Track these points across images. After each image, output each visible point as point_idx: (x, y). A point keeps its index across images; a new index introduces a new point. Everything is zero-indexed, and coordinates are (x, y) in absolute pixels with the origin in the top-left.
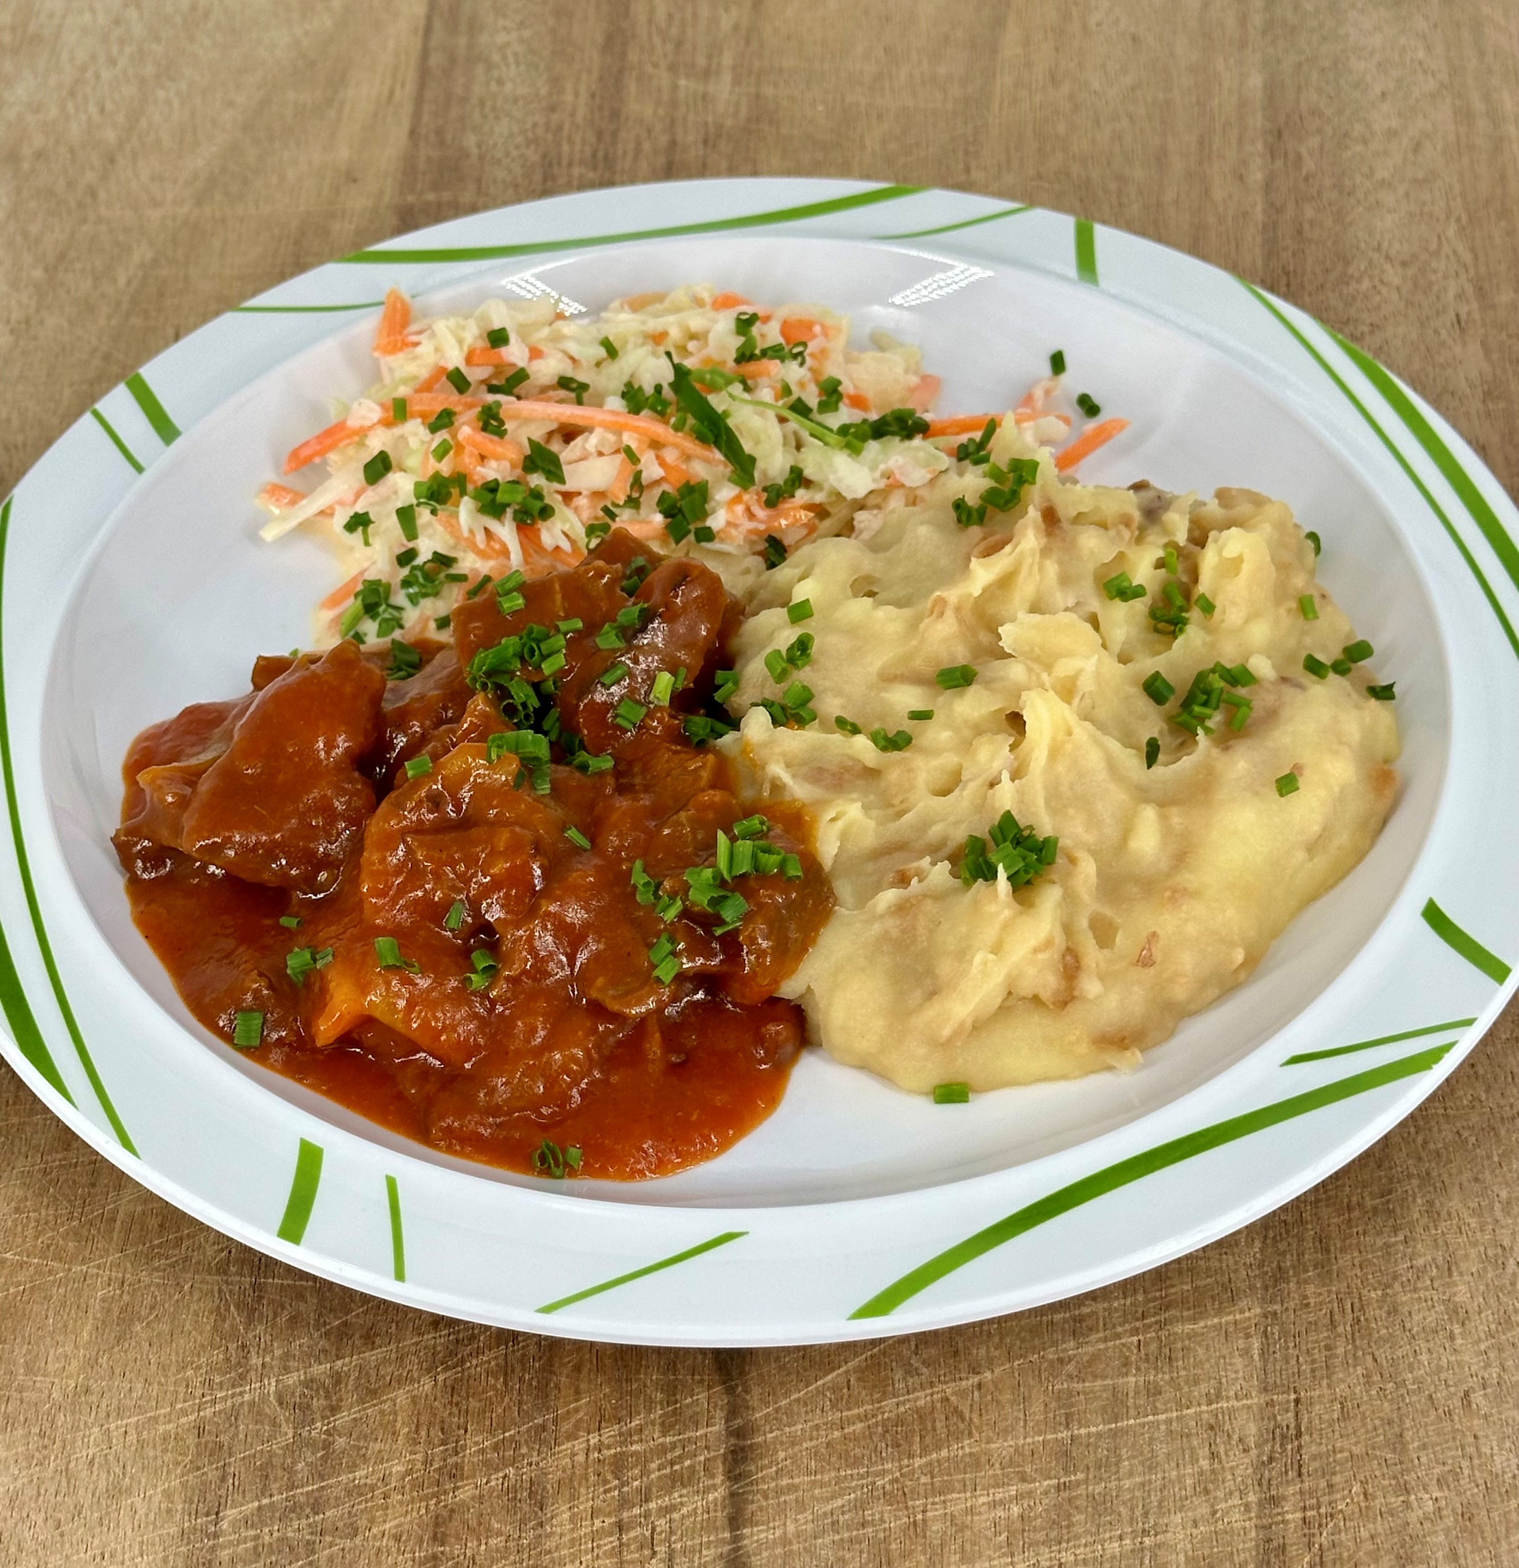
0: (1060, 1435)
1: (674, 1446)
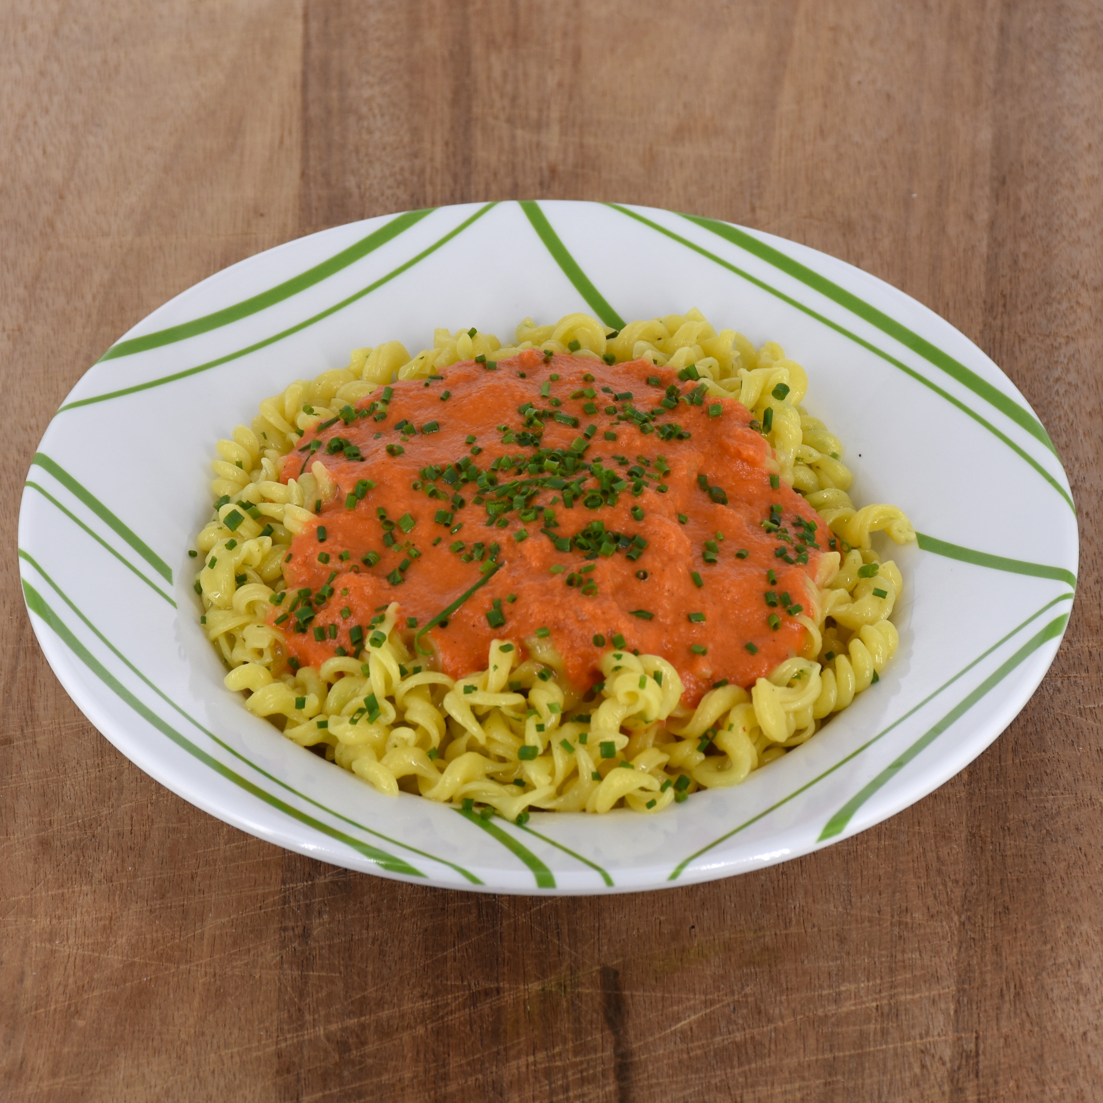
0: (826, 1056)
1: (581, 1063)
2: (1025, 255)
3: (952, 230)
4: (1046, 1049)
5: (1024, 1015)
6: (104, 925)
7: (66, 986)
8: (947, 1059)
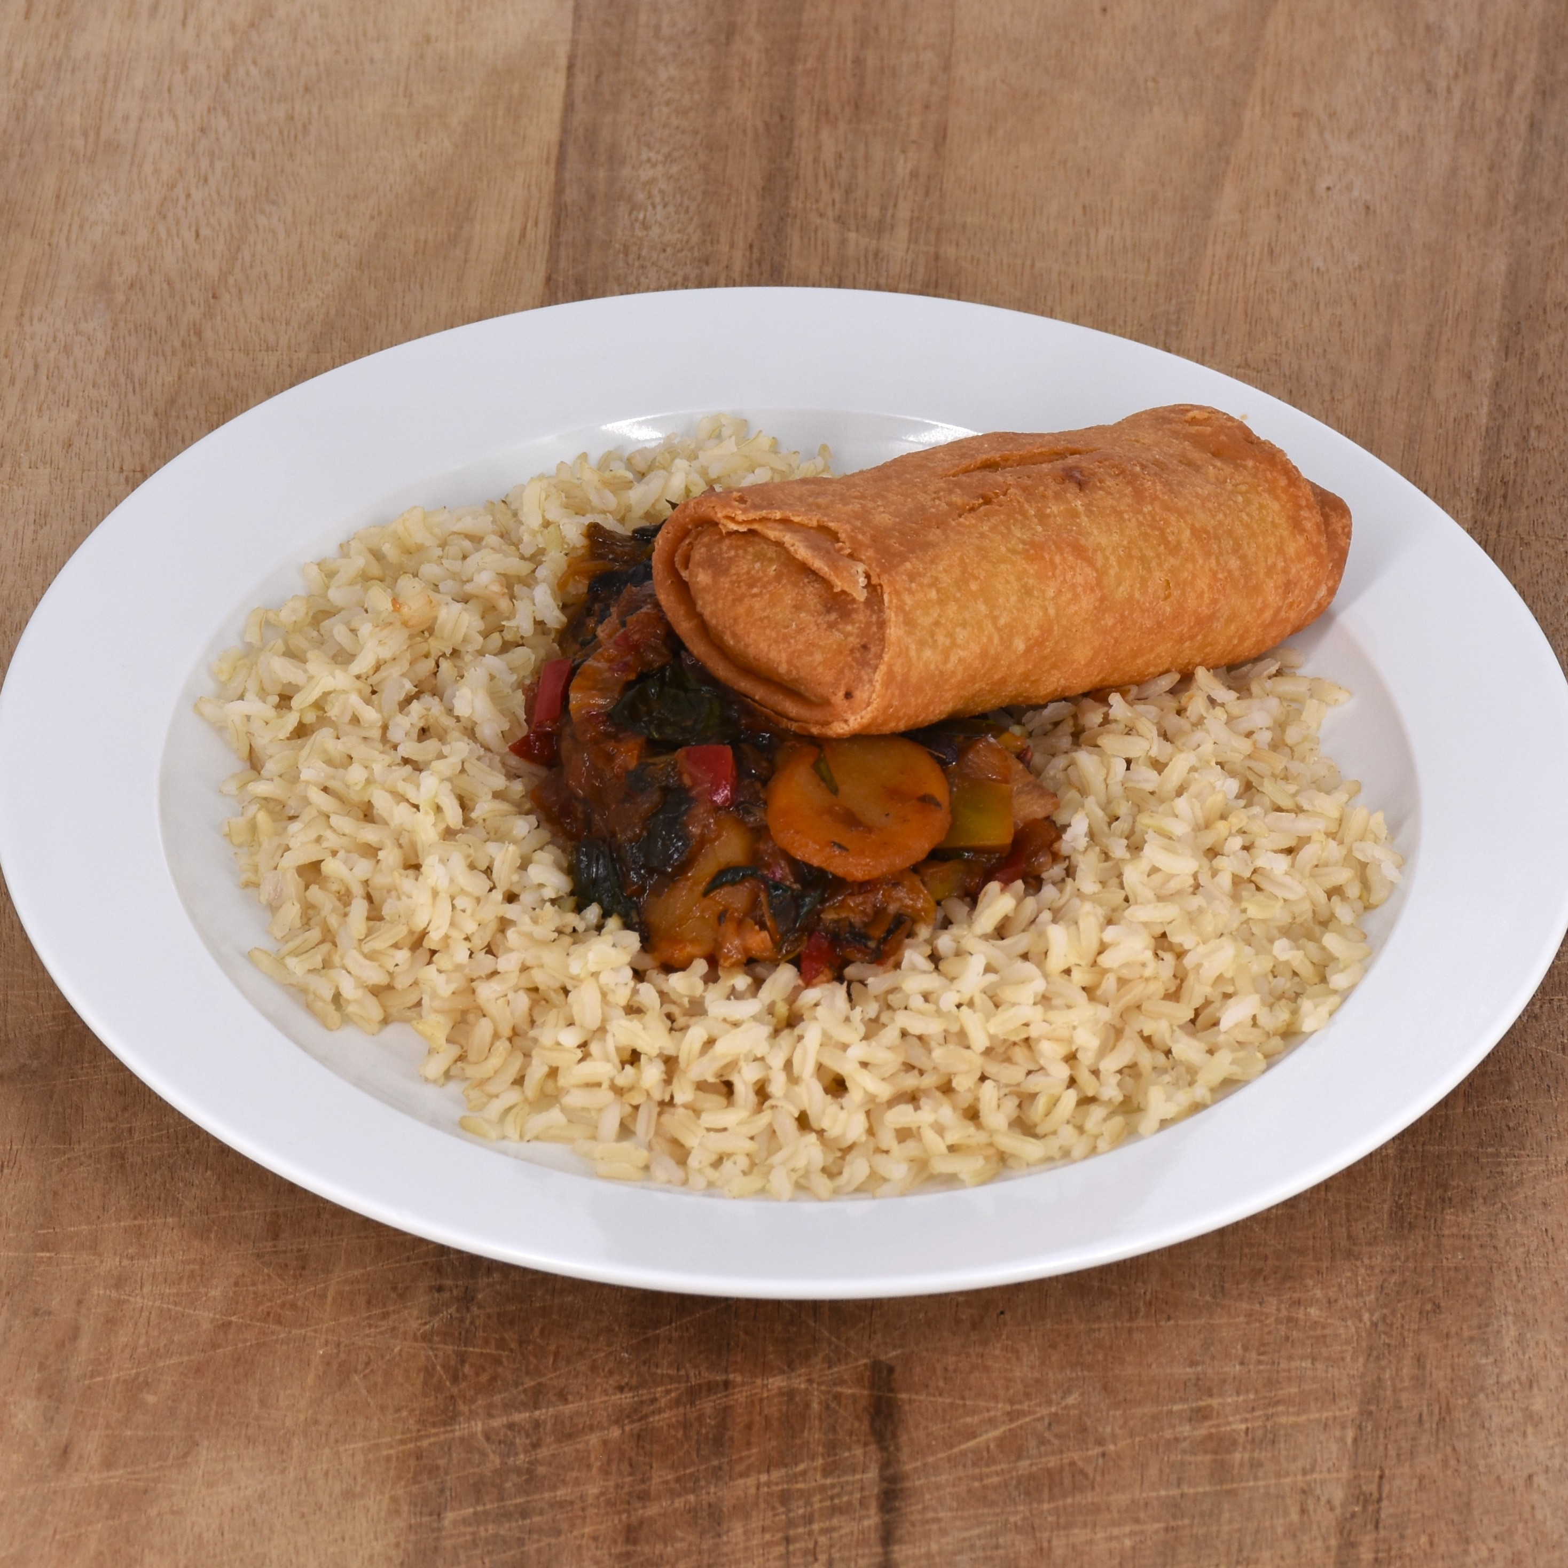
0: (1171, 1493)
1: (833, 1486)
2: (1539, 429)
3: (1440, 393)
4: (1475, 1495)
5: (1449, 1449)
6: (192, 1272)
7: (135, 1349)
8: (1337, 1501)
